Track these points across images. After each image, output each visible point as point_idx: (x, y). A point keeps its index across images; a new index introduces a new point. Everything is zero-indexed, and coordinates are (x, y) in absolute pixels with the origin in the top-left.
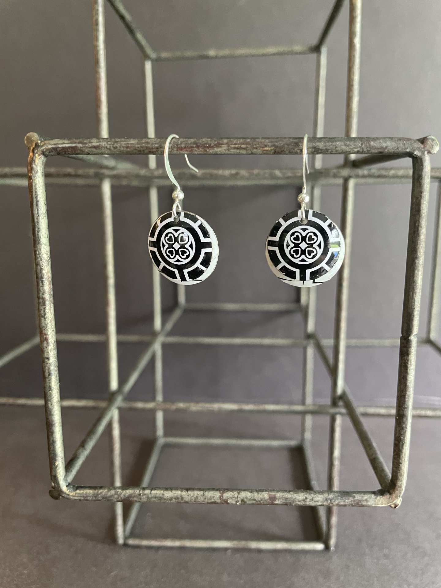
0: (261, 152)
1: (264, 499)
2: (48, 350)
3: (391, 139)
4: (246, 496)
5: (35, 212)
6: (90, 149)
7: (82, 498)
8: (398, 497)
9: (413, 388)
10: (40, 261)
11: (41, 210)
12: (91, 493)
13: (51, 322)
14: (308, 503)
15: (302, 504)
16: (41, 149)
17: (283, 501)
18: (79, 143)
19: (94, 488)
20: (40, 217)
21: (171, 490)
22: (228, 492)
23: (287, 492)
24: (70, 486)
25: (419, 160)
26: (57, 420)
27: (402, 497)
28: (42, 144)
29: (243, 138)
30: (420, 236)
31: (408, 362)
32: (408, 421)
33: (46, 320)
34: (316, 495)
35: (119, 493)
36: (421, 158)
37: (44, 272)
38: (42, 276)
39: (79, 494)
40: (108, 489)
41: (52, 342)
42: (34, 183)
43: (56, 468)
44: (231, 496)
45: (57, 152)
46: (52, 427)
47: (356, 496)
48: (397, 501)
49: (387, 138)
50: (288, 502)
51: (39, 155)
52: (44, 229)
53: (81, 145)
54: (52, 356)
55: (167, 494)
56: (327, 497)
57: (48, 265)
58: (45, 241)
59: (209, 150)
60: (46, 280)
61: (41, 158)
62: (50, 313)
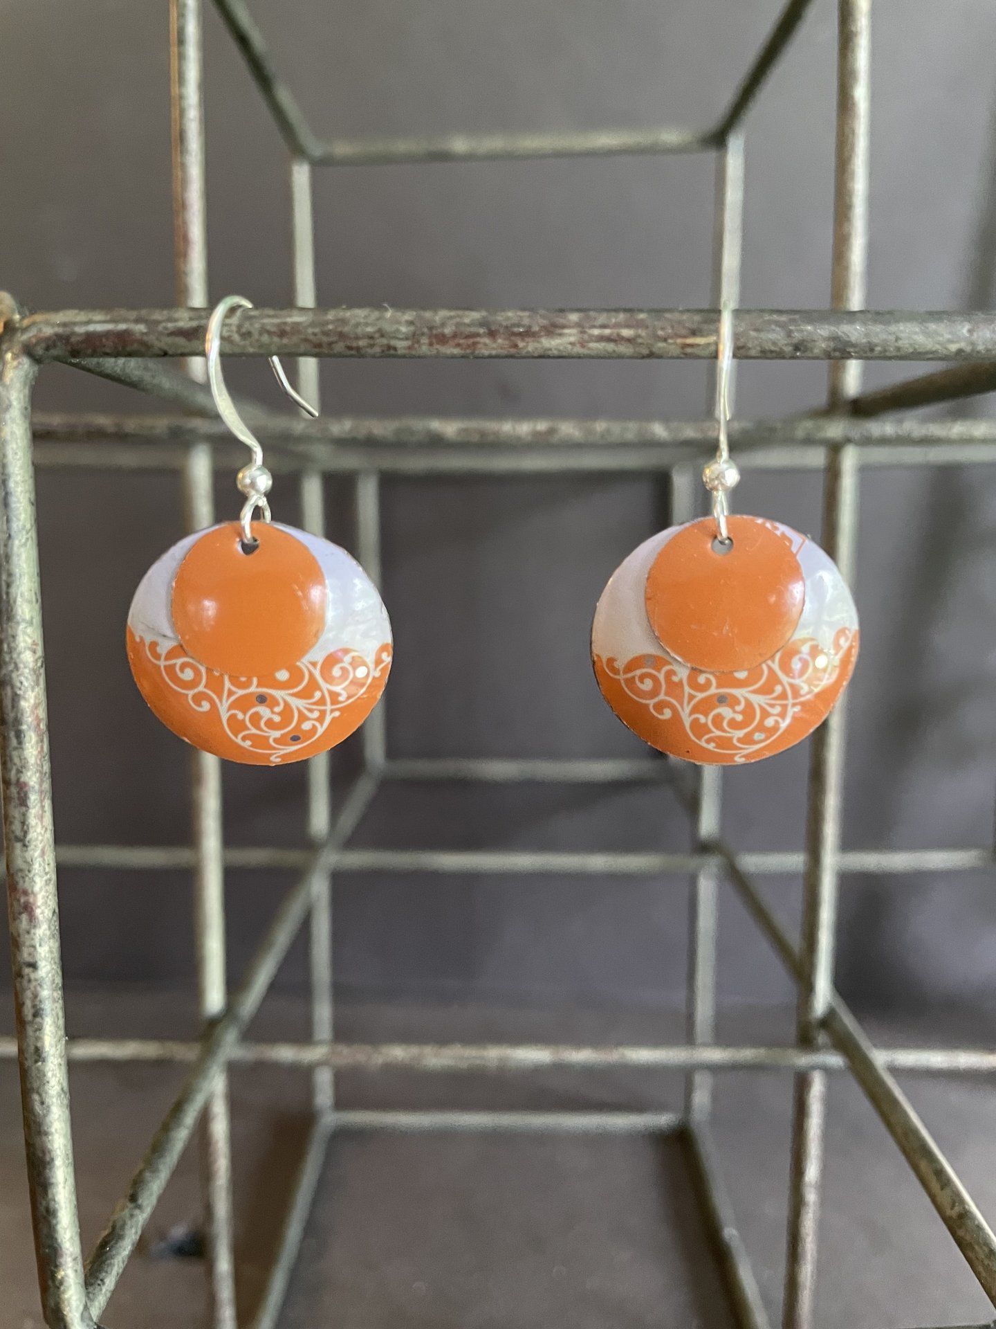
0: (677, 352)
2: (33, 939)
6: (170, 340)
10: (12, 671)
11: (19, 520)
13: (43, 853)
16: (21, 339)
18: (137, 321)
20: (16, 543)
26: (60, 1148)
28: (26, 322)
29: (625, 310)
33: (27, 851)
37: (23, 704)
38: (17, 717)
41: (46, 915)
43: (58, 1288)
45: (69, 348)
46: (44, 1168)
51: (15, 357)
52: (26, 577)
53: (141, 328)
54: (45, 959)
57: (38, 684)
58: (29, 612)
59: (525, 344)
60: (29, 728)
61: (20, 367)
62: (40, 826)
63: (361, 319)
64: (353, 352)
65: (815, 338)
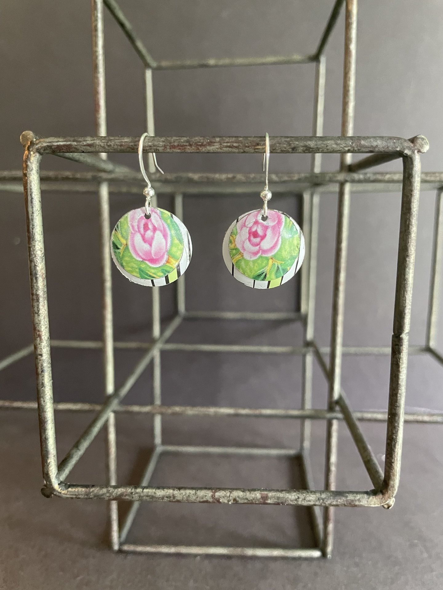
0: (253, 151)
1: (256, 497)
2: (41, 346)
3: (382, 138)
4: (238, 495)
5: (30, 209)
6: (84, 147)
7: (74, 496)
8: (391, 497)
9: (405, 387)
10: (34, 257)
11: (36, 207)
12: (83, 491)
13: (44, 318)
14: (300, 503)
15: (294, 503)
16: (36, 147)
17: (275, 500)
18: (74, 141)
19: (86, 486)
20: (35, 215)
21: (164, 489)
22: (220, 491)
23: (279, 492)
24: (62, 484)
25: (409, 159)
26: (50, 417)
27: (395, 497)
28: (37, 142)
29: (235, 137)
30: (411, 234)
31: (400, 360)
32: (400, 420)
33: (39, 317)
34: (308, 494)
35: (111, 491)
36: (411, 157)
37: (38, 268)
38: (36, 272)
39: (70, 492)
40: (100, 488)
41: (45, 339)
42: (29, 180)
43: (48, 466)
44: (223, 495)
45: (52, 150)
46: (45, 424)
47: (349, 496)
48: (390, 501)
49: (378, 137)
50: (280, 501)
51: (34, 153)
52: (38, 226)
55: (159, 492)
56: (319, 496)
57: (42, 262)
58: (40, 238)
59: (202, 148)
60: (40, 276)
61: (36, 156)
62: (43, 309)
65: (299, 146)
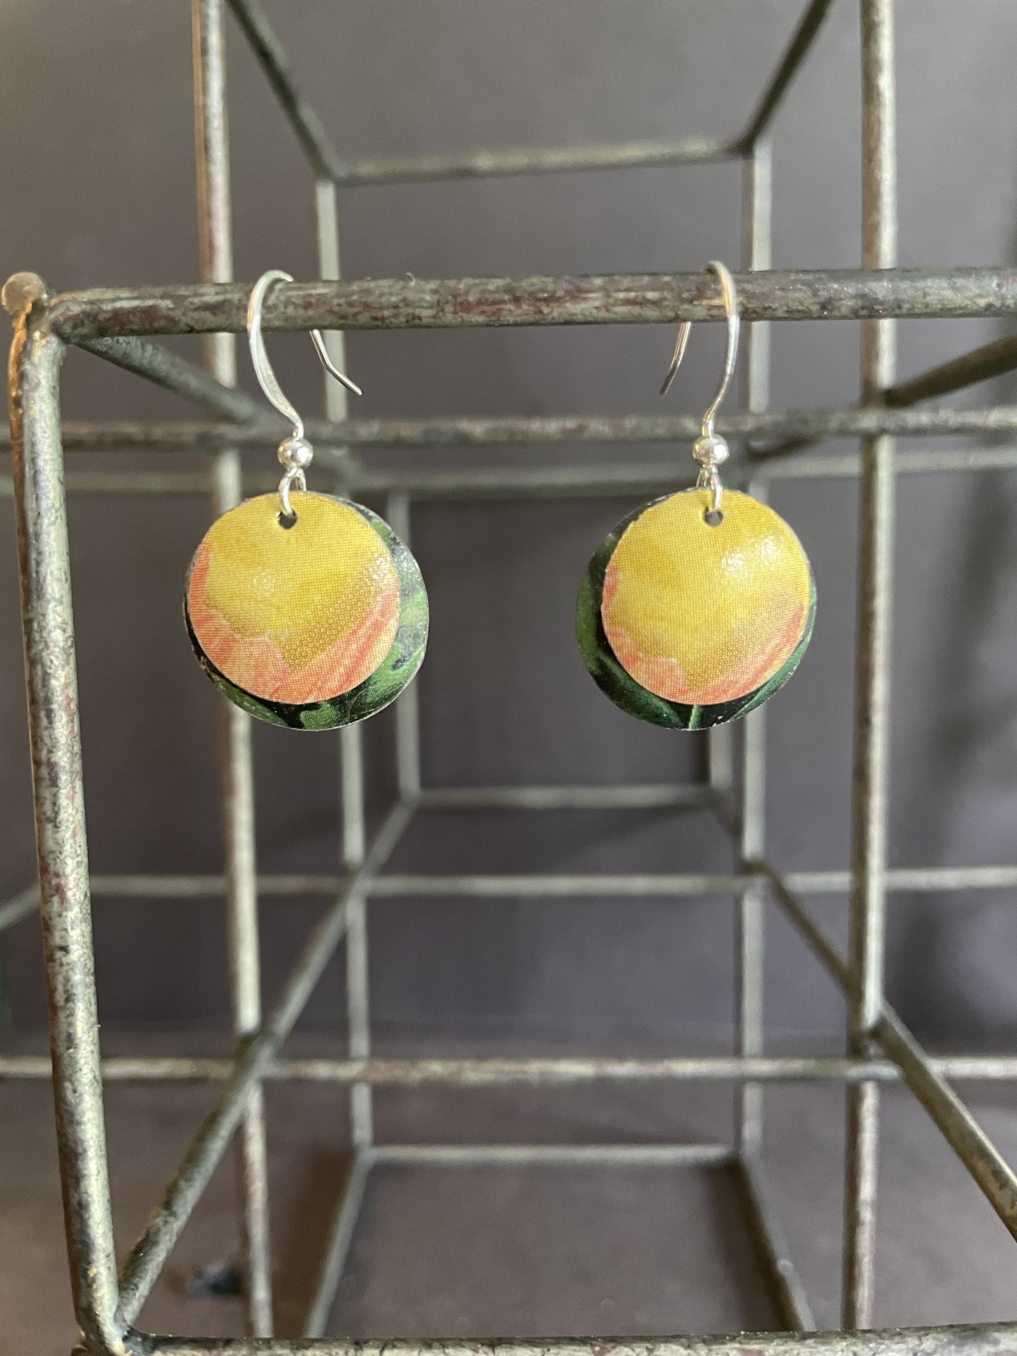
2: (64, 922)
5: (30, 503)
6: (196, 315)
10: (42, 650)
11: (48, 498)
13: (74, 835)
16: (49, 318)
18: (163, 297)
19: (208, 1344)
20: (46, 521)
21: (443, 1346)
23: (797, 1341)
24: (133, 1338)
26: (92, 1138)
28: (54, 302)
29: (650, 274)
33: (58, 831)
37: (54, 683)
38: (47, 696)
41: (77, 897)
42: (29, 416)
43: (90, 1286)
45: (96, 326)
46: (78, 1160)
51: (44, 335)
52: (56, 555)
53: (167, 303)
54: (77, 942)
57: (68, 664)
58: (59, 591)
59: (550, 310)
60: (60, 707)
61: (49, 345)
62: (71, 808)
63: (385, 290)
64: (379, 323)
65: (842, 296)
